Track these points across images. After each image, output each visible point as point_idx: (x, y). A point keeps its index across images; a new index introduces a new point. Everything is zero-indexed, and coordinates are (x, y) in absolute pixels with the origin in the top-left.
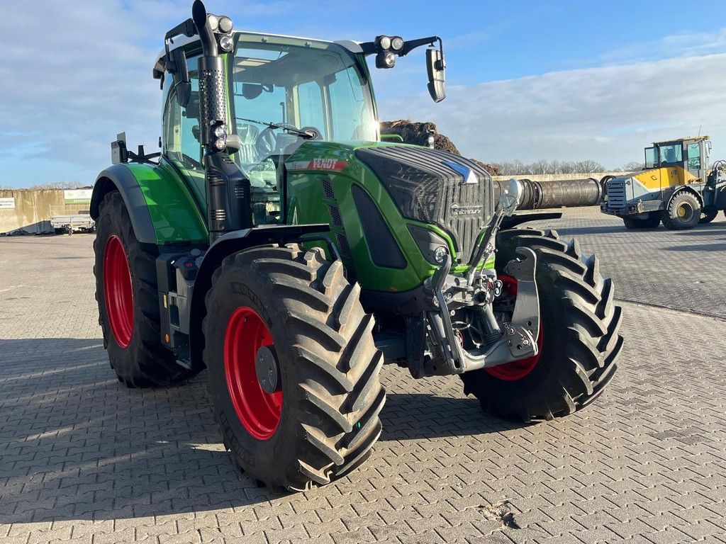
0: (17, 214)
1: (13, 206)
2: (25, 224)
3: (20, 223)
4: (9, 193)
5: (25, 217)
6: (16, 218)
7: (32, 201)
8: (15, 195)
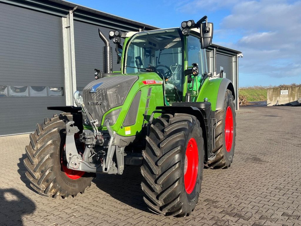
0: (289, 97)
1: (287, 94)
2: (292, 101)
3: (289, 100)
4: (286, 89)
5: (292, 98)
6: (288, 99)
7: (295, 91)
8: (289, 89)
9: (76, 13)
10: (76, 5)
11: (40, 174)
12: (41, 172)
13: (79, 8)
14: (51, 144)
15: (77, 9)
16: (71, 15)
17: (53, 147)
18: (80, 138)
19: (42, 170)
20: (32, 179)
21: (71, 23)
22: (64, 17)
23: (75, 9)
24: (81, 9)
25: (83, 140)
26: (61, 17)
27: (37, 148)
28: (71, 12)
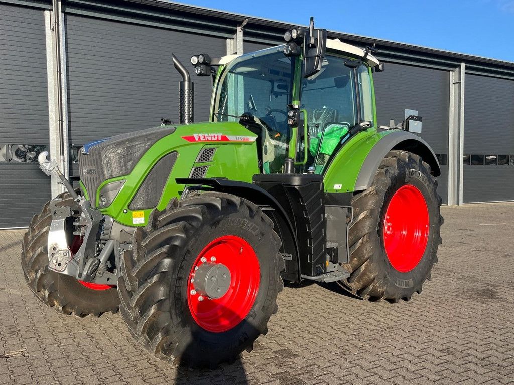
9: (247, 30)
10: (247, 18)
13: (252, 22)
15: (248, 23)
16: (240, 34)
19: (36, 270)
21: (239, 47)
22: (231, 38)
23: (245, 23)
24: (255, 22)
26: (226, 38)
28: (239, 29)
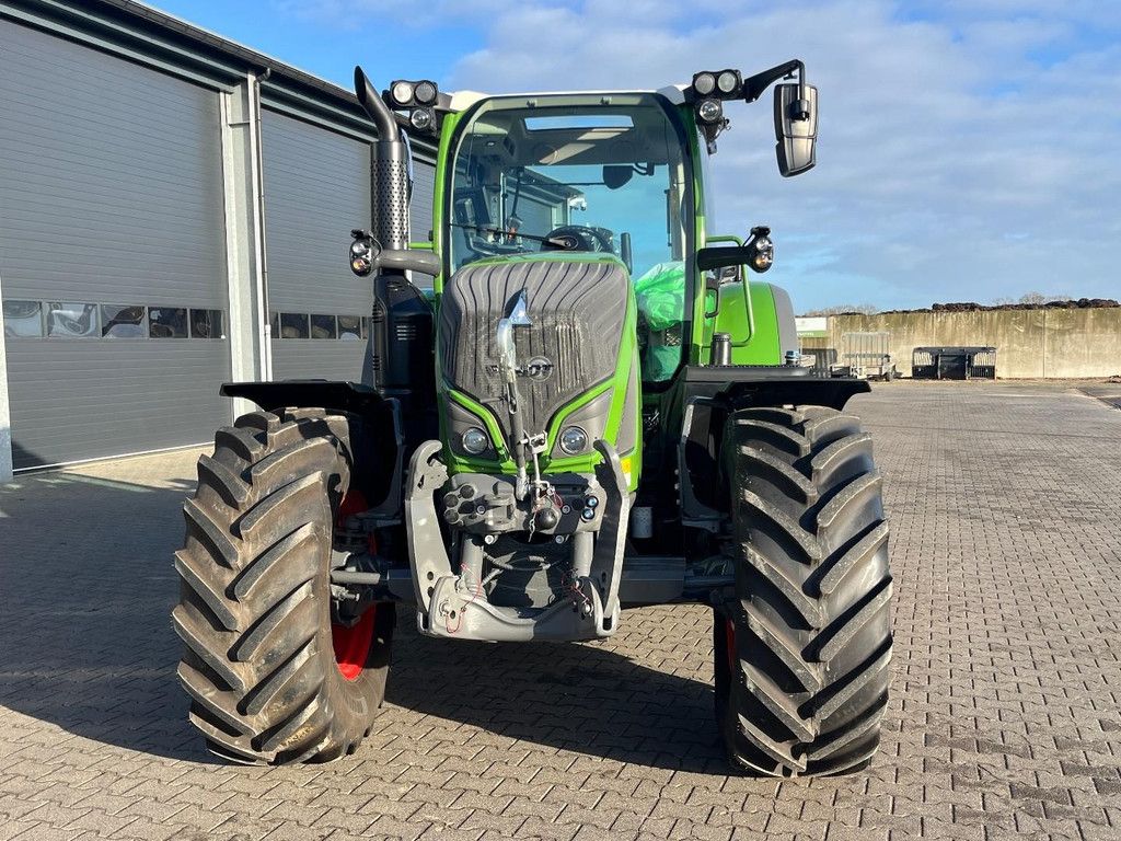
11: (258, 670)
12: (263, 662)
14: (309, 540)
17: (314, 549)
18: (448, 509)
19: (273, 652)
20: (210, 694)
25: (461, 516)
26: (217, 90)
27: (244, 560)
